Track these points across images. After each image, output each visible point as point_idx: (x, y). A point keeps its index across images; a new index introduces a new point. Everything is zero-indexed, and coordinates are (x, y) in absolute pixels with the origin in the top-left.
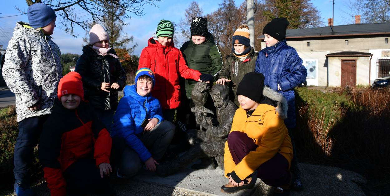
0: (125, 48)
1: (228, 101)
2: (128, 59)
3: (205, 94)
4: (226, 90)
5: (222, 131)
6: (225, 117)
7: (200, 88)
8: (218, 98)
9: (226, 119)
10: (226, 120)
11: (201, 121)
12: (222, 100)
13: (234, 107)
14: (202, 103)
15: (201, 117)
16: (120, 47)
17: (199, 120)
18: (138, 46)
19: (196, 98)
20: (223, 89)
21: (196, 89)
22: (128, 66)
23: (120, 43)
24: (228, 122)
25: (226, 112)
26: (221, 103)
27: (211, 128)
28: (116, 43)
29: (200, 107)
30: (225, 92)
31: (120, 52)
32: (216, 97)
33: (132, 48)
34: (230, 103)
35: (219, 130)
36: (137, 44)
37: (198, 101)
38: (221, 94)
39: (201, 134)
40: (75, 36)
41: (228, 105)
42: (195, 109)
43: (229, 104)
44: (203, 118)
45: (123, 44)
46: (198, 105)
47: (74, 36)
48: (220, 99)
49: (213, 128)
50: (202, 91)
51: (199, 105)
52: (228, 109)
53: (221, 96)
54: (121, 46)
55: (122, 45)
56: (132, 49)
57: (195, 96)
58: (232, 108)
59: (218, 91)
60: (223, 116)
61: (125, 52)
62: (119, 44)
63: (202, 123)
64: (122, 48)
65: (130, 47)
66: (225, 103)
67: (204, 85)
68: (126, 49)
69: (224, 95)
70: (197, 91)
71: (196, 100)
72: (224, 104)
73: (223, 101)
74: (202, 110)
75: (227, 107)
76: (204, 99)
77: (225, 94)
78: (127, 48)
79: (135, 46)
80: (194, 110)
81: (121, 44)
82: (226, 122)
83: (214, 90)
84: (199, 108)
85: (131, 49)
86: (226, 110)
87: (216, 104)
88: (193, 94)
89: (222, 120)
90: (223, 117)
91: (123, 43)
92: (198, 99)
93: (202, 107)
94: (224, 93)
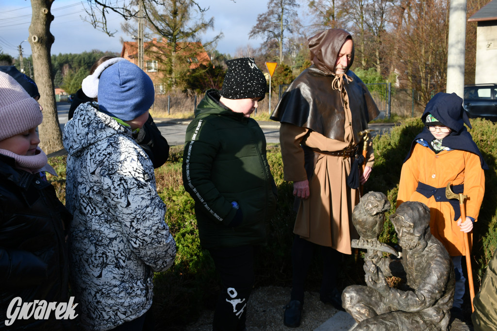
0: (198, 43)
1: (429, 238)
2: (205, 63)
3: (380, 217)
4: (424, 218)
5: (416, 301)
6: (421, 269)
7: (370, 206)
8: (408, 233)
9: (425, 276)
10: (424, 279)
11: (375, 283)
12: (418, 237)
13: (441, 253)
14: (374, 233)
15: (377, 275)
16: (190, 39)
17: (372, 280)
18: (224, 36)
19: (363, 224)
20: (420, 216)
21: (363, 207)
22: (205, 76)
23: (191, 31)
24: (428, 284)
25: (424, 259)
26: (414, 242)
27: (395, 296)
28: (183, 32)
29: (369, 240)
30: (423, 221)
31: (191, 50)
32: (405, 230)
33: (212, 40)
34: (433, 242)
35: (411, 299)
36: (221, 33)
37: (366, 229)
38: (414, 227)
39: (372, 296)
40: (110, 33)
41: (429, 245)
42: (360, 244)
43: (430, 243)
44: (380, 276)
45: (196, 34)
46: (365, 236)
47: (108, 34)
48: (412, 234)
49: (399, 294)
50: (375, 213)
51: (368, 236)
52: (428, 254)
53: (416, 230)
54: (193, 37)
55: (194, 35)
56: (213, 44)
57: (361, 220)
58: (436, 252)
59: (409, 220)
60: (417, 266)
61: (200, 50)
62: (187, 35)
63: (378, 286)
64: (194, 41)
65: (209, 41)
66: (423, 242)
67: (379, 201)
68: (200, 43)
69: (421, 228)
70: (364, 212)
71: (363, 228)
72: (419, 244)
73: (420, 239)
74: (374, 246)
75: (426, 249)
76: (377, 225)
77: (423, 226)
78: (203, 42)
79: (218, 37)
80: (358, 245)
81: (192, 34)
82: (425, 283)
83: (400, 218)
84: (367, 241)
85: (211, 42)
86: (424, 255)
87: (403, 243)
88: (357, 218)
89: (415, 274)
90: (418, 268)
91: (195, 32)
92: (367, 226)
93: (373, 240)
94: (421, 224)
